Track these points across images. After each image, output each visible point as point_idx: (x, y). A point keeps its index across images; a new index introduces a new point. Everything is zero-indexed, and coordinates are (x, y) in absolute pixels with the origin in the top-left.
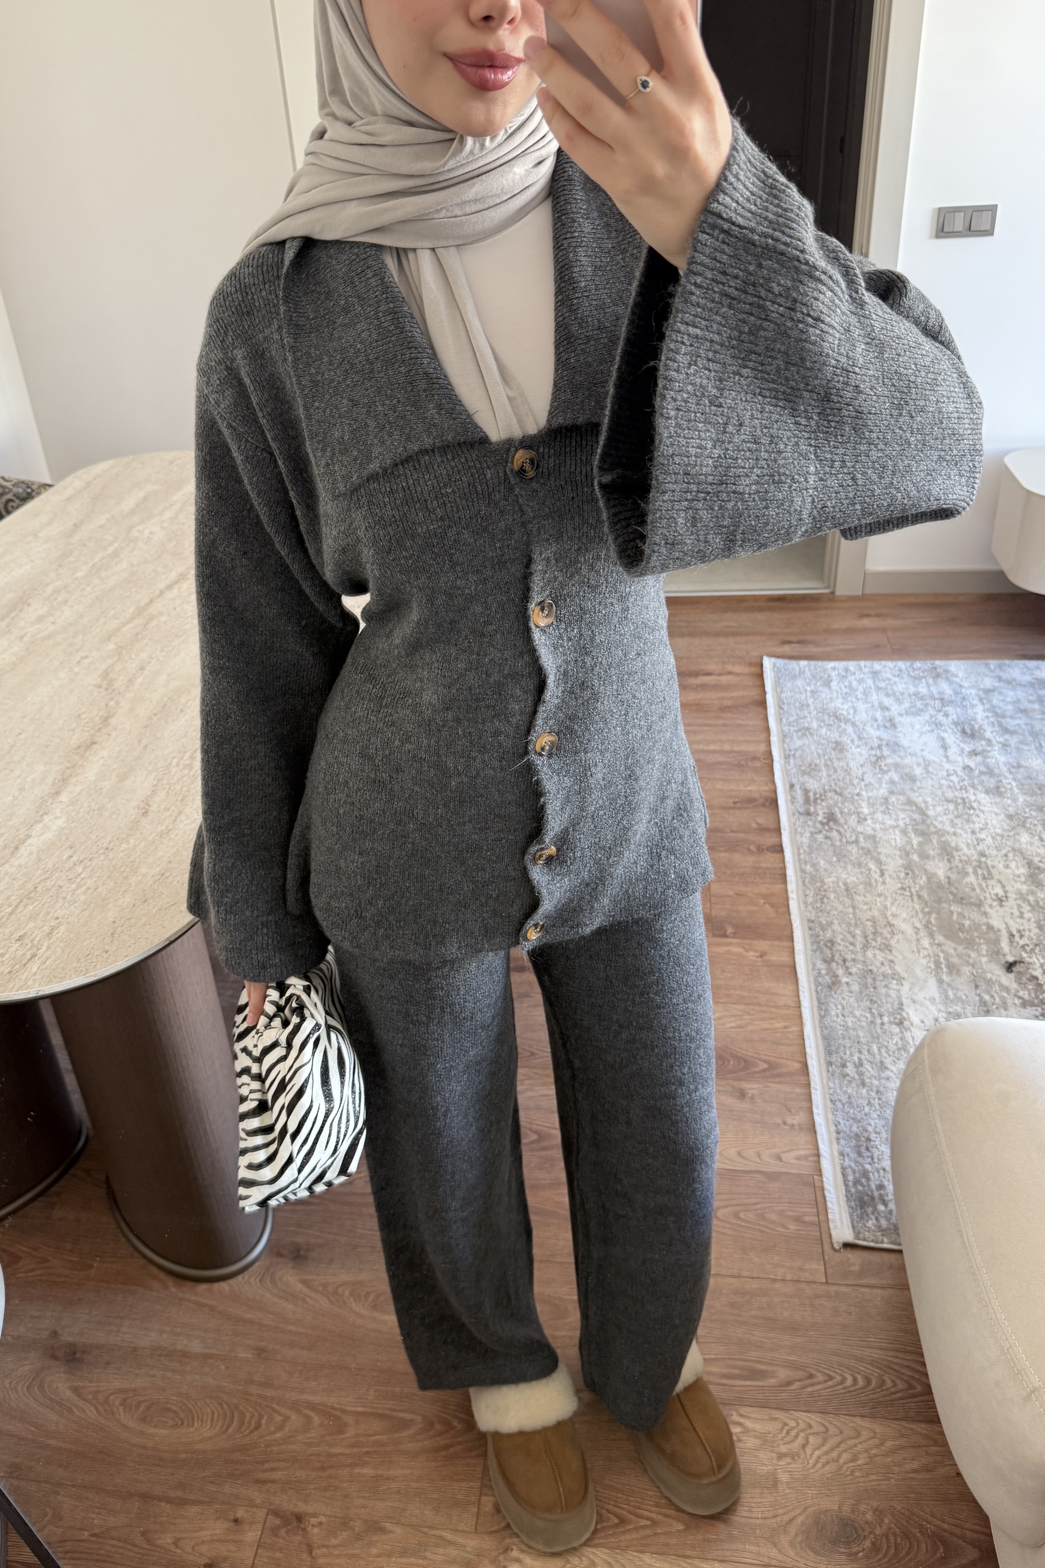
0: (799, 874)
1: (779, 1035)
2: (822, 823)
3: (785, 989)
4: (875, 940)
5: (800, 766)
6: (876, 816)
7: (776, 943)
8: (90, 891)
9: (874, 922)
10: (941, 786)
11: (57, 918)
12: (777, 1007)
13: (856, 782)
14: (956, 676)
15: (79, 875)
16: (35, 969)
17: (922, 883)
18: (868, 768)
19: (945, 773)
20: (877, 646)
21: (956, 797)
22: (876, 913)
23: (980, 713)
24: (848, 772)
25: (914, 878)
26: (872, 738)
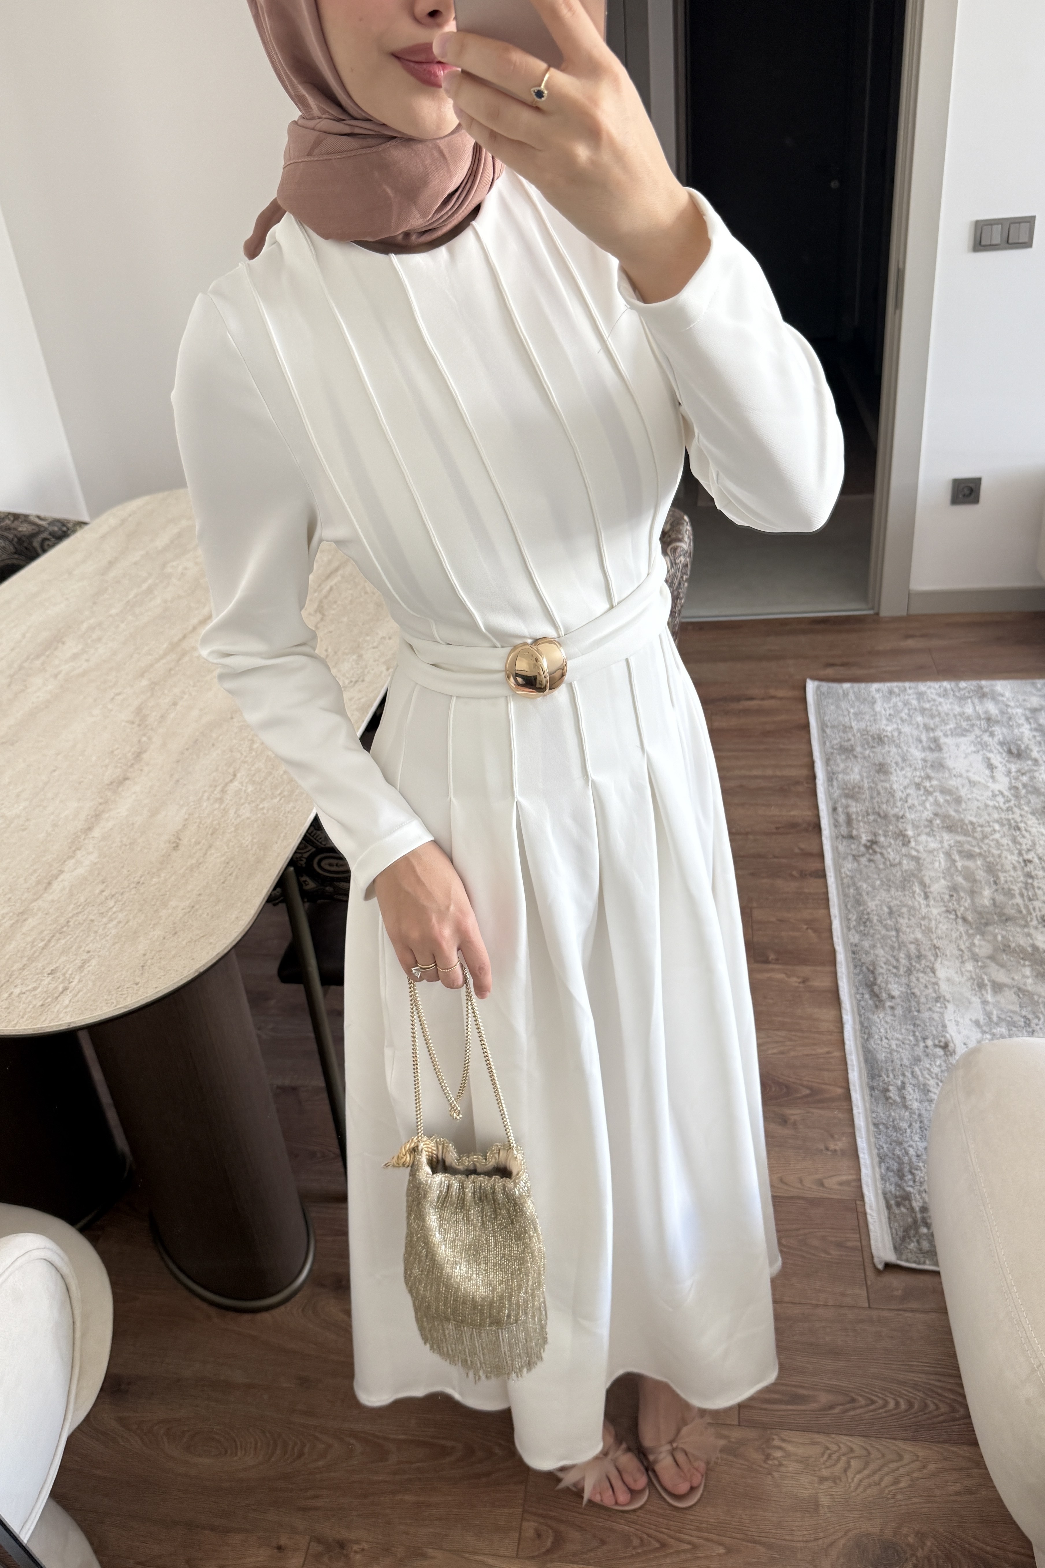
0: (842, 897)
1: (822, 1060)
2: (865, 846)
3: (826, 1014)
4: (919, 963)
5: (843, 789)
6: (919, 839)
7: (819, 968)
8: (121, 925)
9: (918, 945)
10: (987, 806)
11: (88, 952)
12: (821, 1033)
13: (899, 804)
14: (1002, 695)
15: (111, 908)
16: (66, 1002)
17: (966, 905)
18: (912, 791)
19: (990, 794)
20: (922, 667)
21: (1001, 818)
22: (919, 936)
23: (1026, 731)
24: (891, 793)
25: (959, 901)
26: (916, 759)
